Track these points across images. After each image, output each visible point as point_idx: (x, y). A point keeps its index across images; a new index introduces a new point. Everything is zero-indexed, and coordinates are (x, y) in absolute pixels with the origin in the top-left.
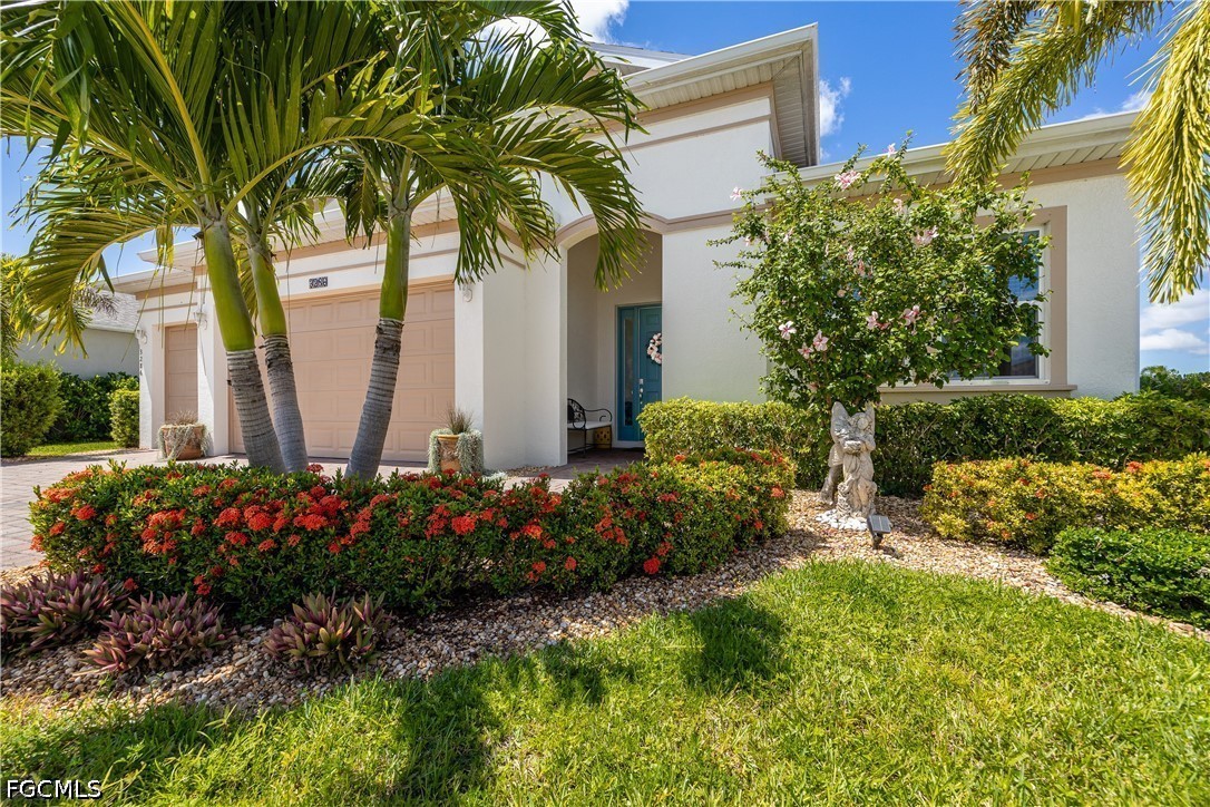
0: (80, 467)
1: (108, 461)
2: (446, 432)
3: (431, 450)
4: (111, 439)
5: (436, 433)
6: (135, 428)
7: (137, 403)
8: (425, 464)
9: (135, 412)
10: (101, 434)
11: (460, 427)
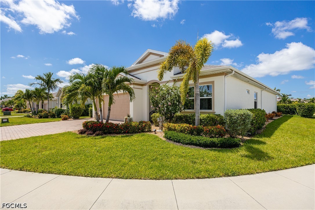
0: (85, 120)
1: (88, 119)
2: (127, 117)
3: (124, 120)
4: (89, 116)
5: (125, 117)
6: (92, 114)
7: (92, 110)
8: (124, 121)
9: (92, 111)
10: (87, 115)
11: (129, 116)
